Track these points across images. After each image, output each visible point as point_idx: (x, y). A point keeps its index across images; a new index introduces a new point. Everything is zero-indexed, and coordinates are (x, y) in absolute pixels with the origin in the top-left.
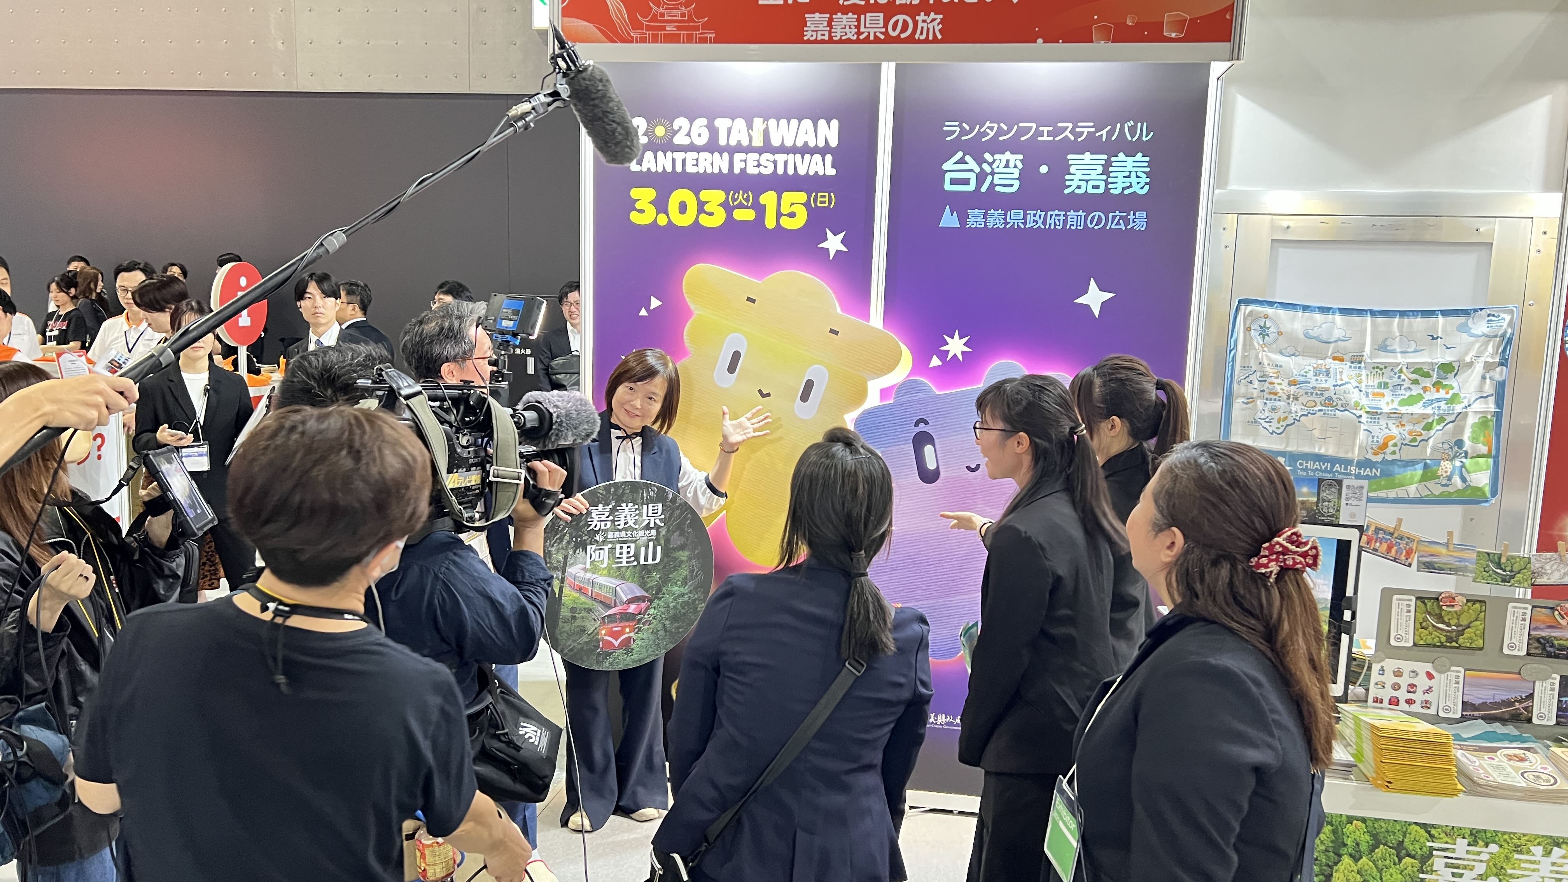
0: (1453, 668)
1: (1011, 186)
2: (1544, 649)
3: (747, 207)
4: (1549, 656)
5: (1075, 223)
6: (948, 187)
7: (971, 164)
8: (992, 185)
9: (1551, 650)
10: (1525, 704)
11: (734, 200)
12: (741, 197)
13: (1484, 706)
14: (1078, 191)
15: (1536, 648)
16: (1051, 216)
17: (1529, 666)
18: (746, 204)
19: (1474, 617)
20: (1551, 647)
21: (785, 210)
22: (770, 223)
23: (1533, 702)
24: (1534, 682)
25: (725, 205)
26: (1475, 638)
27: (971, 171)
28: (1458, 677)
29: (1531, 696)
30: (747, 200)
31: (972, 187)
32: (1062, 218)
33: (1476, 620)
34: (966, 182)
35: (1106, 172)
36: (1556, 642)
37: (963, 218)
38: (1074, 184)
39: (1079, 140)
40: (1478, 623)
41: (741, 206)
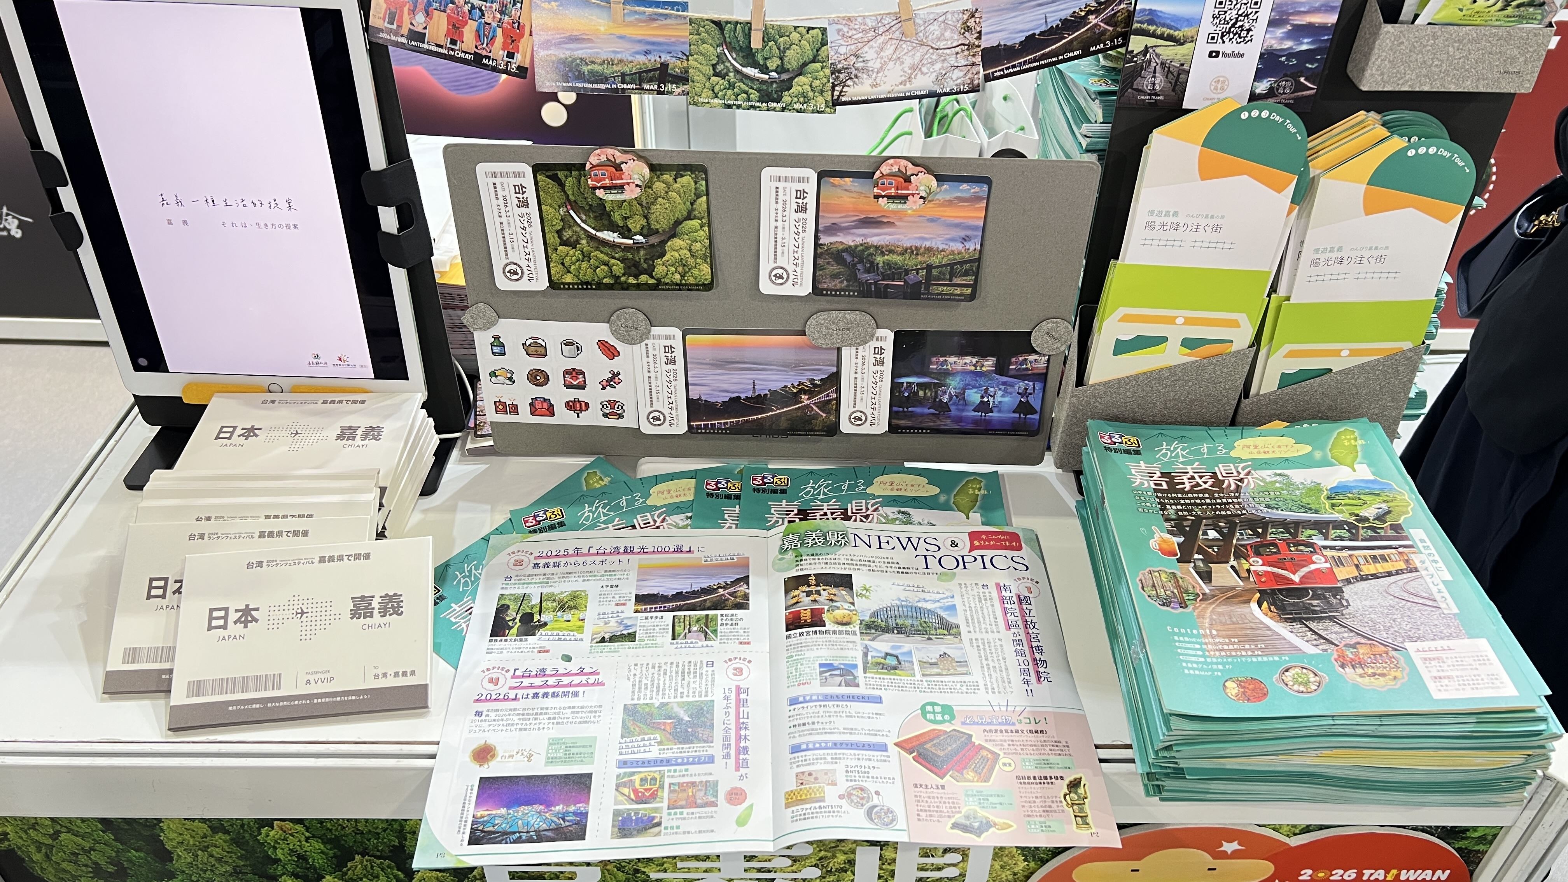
0: (655, 330)
2: (852, 276)
4: (867, 292)
9: (869, 278)
10: (822, 397)
13: (734, 405)
15: (834, 276)
17: (823, 316)
19: (682, 209)
20: (868, 271)
23: (838, 391)
24: (839, 350)
26: (691, 261)
28: (670, 349)
29: (834, 379)
33: (689, 217)
36: (879, 259)
40: (695, 223)
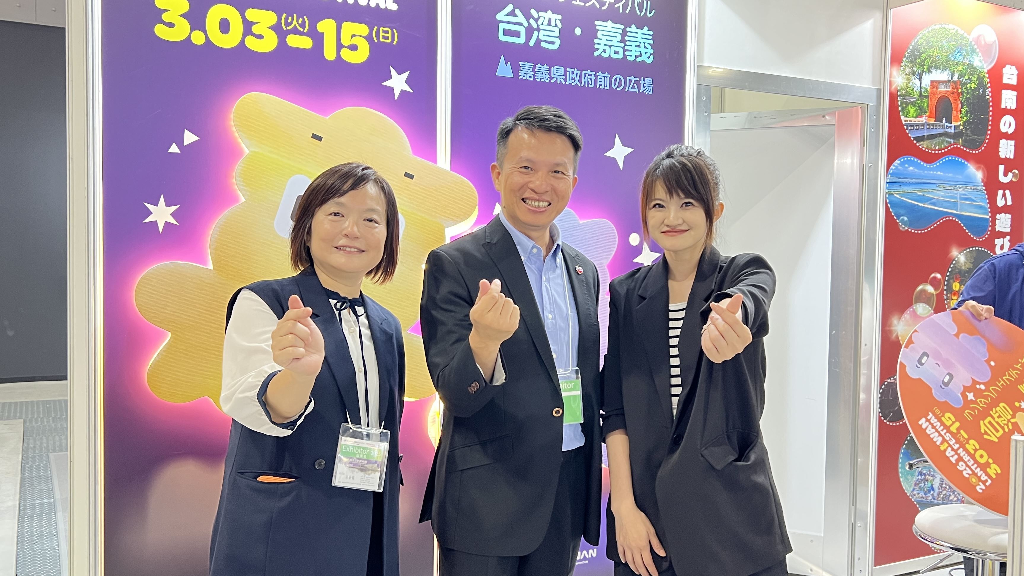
1: (553, 43)
3: (302, 34)
5: (603, 83)
6: (502, 37)
7: (521, 18)
8: (538, 41)
11: (287, 24)
12: (295, 21)
14: (604, 55)
16: (585, 74)
18: (301, 30)
21: (346, 40)
22: (330, 54)
25: (276, 28)
27: (520, 24)
30: (303, 25)
31: (521, 40)
32: (594, 78)
34: (517, 34)
35: (623, 40)
37: (516, 69)
38: (601, 48)
39: (604, 8)
41: (295, 31)
